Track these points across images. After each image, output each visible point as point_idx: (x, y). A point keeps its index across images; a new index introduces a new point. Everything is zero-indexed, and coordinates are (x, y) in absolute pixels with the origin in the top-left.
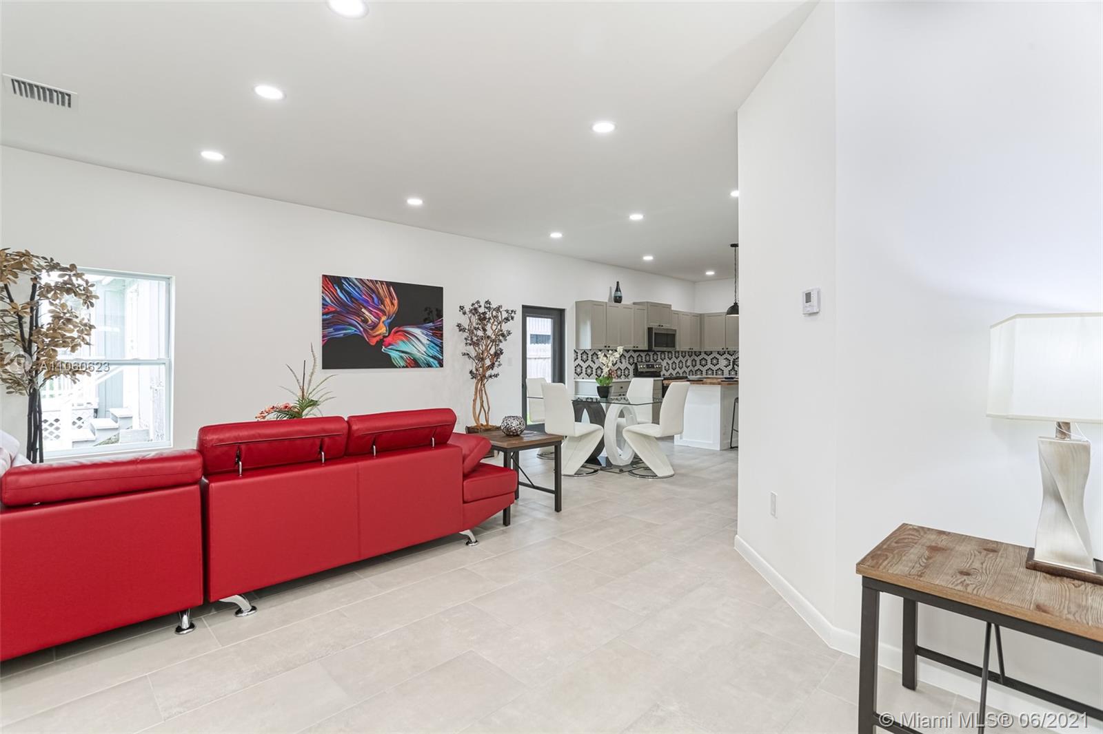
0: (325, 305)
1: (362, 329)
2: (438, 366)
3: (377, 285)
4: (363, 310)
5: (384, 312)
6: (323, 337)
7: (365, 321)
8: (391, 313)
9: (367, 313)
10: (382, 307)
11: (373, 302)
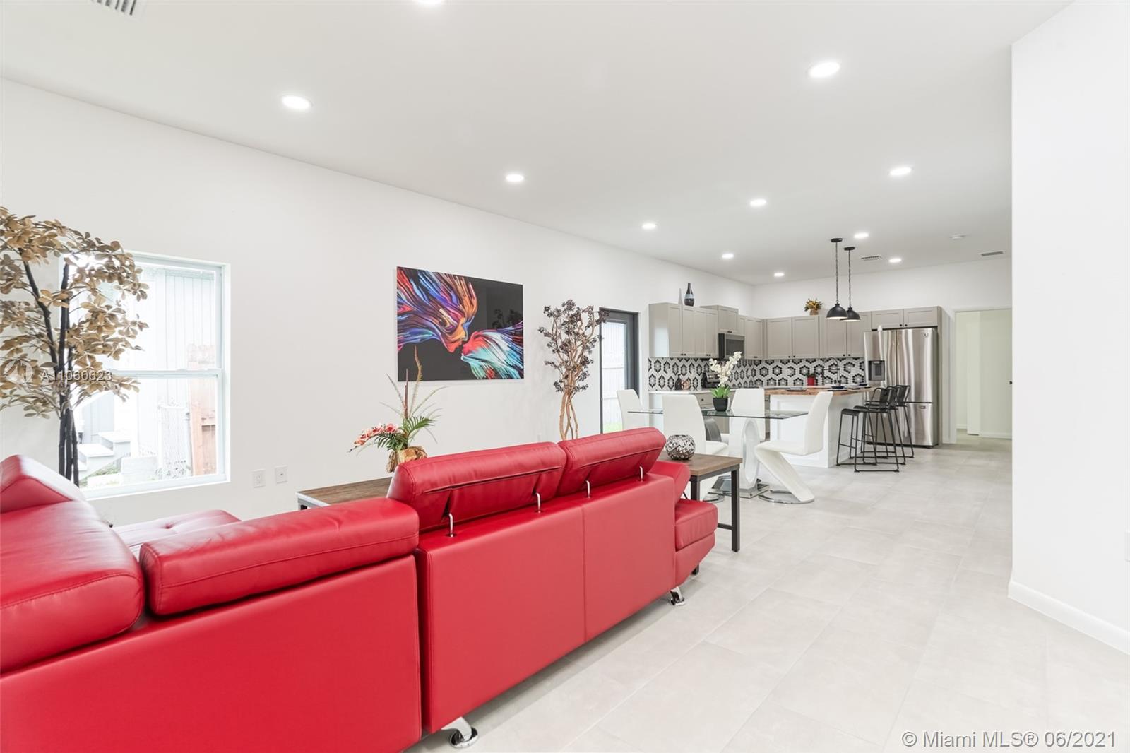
0: (400, 304)
1: (440, 334)
2: (518, 376)
3: (455, 281)
4: (441, 310)
5: (462, 313)
6: (399, 342)
7: (443, 323)
8: (471, 315)
9: (445, 314)
10: (461, 307)
11: (451, 300)
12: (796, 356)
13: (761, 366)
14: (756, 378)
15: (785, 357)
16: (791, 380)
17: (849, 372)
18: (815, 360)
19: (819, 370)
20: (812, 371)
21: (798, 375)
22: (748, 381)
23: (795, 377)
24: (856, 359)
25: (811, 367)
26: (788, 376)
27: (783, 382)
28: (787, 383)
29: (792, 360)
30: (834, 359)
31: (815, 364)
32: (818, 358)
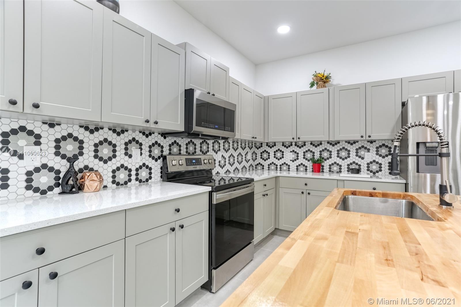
12: (301, 137)
13: (262, 150)
14: (257, 162)
15: (288, 139)
16: (293, 166)
17: (363, 158)
18: (321, 144)
19: (325, 155)
20: (317, 156)
21: (301, 160)
22: (247, 165)
23: (298, 162)
24: (372, 142)
25: (317, 151)
26: (291, 160)
27: (285, 168)
28: (289, 168)
29: (295, 144)
30: (344, 142)
31: (320, 148)
32: (325, 141)
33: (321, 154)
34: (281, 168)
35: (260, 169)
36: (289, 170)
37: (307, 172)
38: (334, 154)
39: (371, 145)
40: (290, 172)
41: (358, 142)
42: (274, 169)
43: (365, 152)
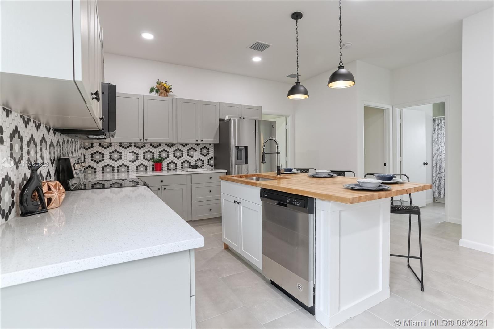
13: (92, 151)
14: (86, 164)
16: (133, 166)
17: (192, 157)
18: (160, 145)
19: (164, 155)
20: (156, 156)
21: (141, 160)
23: (137, 163)
24: (198, 145)
25: (156, 151)
26: (130, 161)
27: (123, 169)
28: (128, 169)
29: (134, 145)
30: (179, 144)
31: (159, 149)
32: (163, 143)
33: (160, 155)
34: (118, 170)
35: (91, 173)
36: (128, 172)
37: (148, 172)
38: (171, 154)
39: (197, 147)
40: (130, 173)
41: (188, 144)
42: (110, 171)
43: (193, 152)
